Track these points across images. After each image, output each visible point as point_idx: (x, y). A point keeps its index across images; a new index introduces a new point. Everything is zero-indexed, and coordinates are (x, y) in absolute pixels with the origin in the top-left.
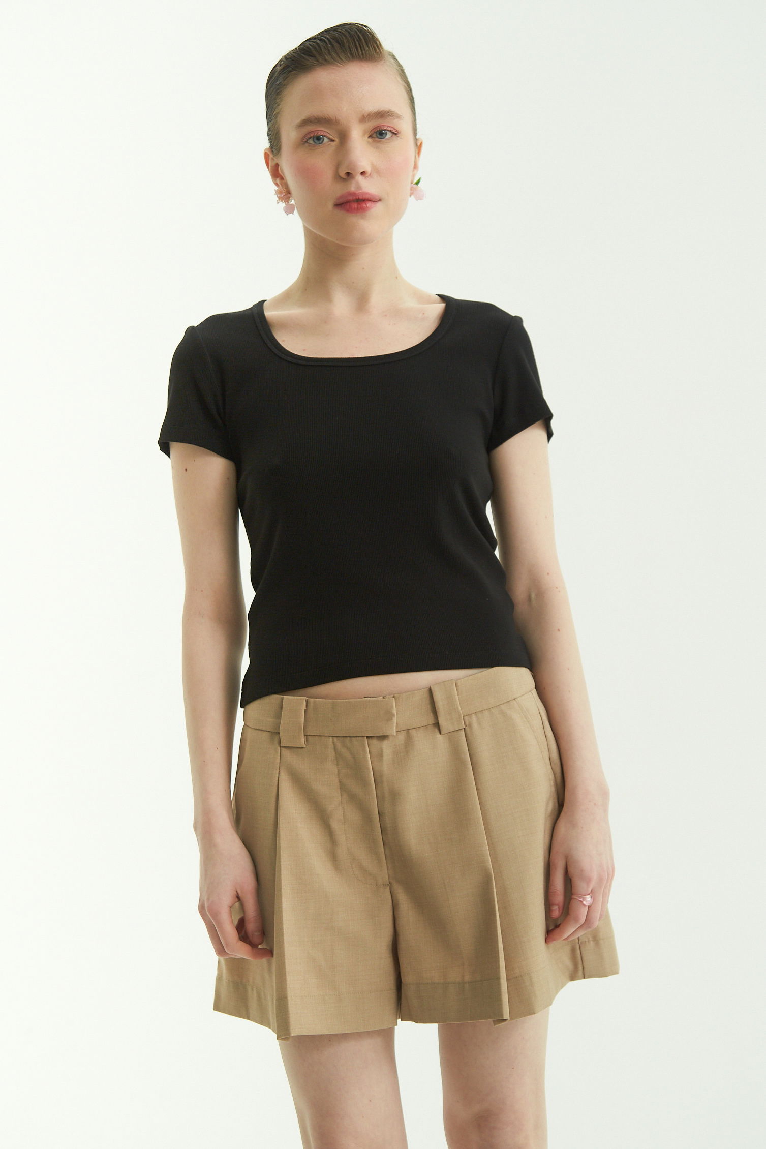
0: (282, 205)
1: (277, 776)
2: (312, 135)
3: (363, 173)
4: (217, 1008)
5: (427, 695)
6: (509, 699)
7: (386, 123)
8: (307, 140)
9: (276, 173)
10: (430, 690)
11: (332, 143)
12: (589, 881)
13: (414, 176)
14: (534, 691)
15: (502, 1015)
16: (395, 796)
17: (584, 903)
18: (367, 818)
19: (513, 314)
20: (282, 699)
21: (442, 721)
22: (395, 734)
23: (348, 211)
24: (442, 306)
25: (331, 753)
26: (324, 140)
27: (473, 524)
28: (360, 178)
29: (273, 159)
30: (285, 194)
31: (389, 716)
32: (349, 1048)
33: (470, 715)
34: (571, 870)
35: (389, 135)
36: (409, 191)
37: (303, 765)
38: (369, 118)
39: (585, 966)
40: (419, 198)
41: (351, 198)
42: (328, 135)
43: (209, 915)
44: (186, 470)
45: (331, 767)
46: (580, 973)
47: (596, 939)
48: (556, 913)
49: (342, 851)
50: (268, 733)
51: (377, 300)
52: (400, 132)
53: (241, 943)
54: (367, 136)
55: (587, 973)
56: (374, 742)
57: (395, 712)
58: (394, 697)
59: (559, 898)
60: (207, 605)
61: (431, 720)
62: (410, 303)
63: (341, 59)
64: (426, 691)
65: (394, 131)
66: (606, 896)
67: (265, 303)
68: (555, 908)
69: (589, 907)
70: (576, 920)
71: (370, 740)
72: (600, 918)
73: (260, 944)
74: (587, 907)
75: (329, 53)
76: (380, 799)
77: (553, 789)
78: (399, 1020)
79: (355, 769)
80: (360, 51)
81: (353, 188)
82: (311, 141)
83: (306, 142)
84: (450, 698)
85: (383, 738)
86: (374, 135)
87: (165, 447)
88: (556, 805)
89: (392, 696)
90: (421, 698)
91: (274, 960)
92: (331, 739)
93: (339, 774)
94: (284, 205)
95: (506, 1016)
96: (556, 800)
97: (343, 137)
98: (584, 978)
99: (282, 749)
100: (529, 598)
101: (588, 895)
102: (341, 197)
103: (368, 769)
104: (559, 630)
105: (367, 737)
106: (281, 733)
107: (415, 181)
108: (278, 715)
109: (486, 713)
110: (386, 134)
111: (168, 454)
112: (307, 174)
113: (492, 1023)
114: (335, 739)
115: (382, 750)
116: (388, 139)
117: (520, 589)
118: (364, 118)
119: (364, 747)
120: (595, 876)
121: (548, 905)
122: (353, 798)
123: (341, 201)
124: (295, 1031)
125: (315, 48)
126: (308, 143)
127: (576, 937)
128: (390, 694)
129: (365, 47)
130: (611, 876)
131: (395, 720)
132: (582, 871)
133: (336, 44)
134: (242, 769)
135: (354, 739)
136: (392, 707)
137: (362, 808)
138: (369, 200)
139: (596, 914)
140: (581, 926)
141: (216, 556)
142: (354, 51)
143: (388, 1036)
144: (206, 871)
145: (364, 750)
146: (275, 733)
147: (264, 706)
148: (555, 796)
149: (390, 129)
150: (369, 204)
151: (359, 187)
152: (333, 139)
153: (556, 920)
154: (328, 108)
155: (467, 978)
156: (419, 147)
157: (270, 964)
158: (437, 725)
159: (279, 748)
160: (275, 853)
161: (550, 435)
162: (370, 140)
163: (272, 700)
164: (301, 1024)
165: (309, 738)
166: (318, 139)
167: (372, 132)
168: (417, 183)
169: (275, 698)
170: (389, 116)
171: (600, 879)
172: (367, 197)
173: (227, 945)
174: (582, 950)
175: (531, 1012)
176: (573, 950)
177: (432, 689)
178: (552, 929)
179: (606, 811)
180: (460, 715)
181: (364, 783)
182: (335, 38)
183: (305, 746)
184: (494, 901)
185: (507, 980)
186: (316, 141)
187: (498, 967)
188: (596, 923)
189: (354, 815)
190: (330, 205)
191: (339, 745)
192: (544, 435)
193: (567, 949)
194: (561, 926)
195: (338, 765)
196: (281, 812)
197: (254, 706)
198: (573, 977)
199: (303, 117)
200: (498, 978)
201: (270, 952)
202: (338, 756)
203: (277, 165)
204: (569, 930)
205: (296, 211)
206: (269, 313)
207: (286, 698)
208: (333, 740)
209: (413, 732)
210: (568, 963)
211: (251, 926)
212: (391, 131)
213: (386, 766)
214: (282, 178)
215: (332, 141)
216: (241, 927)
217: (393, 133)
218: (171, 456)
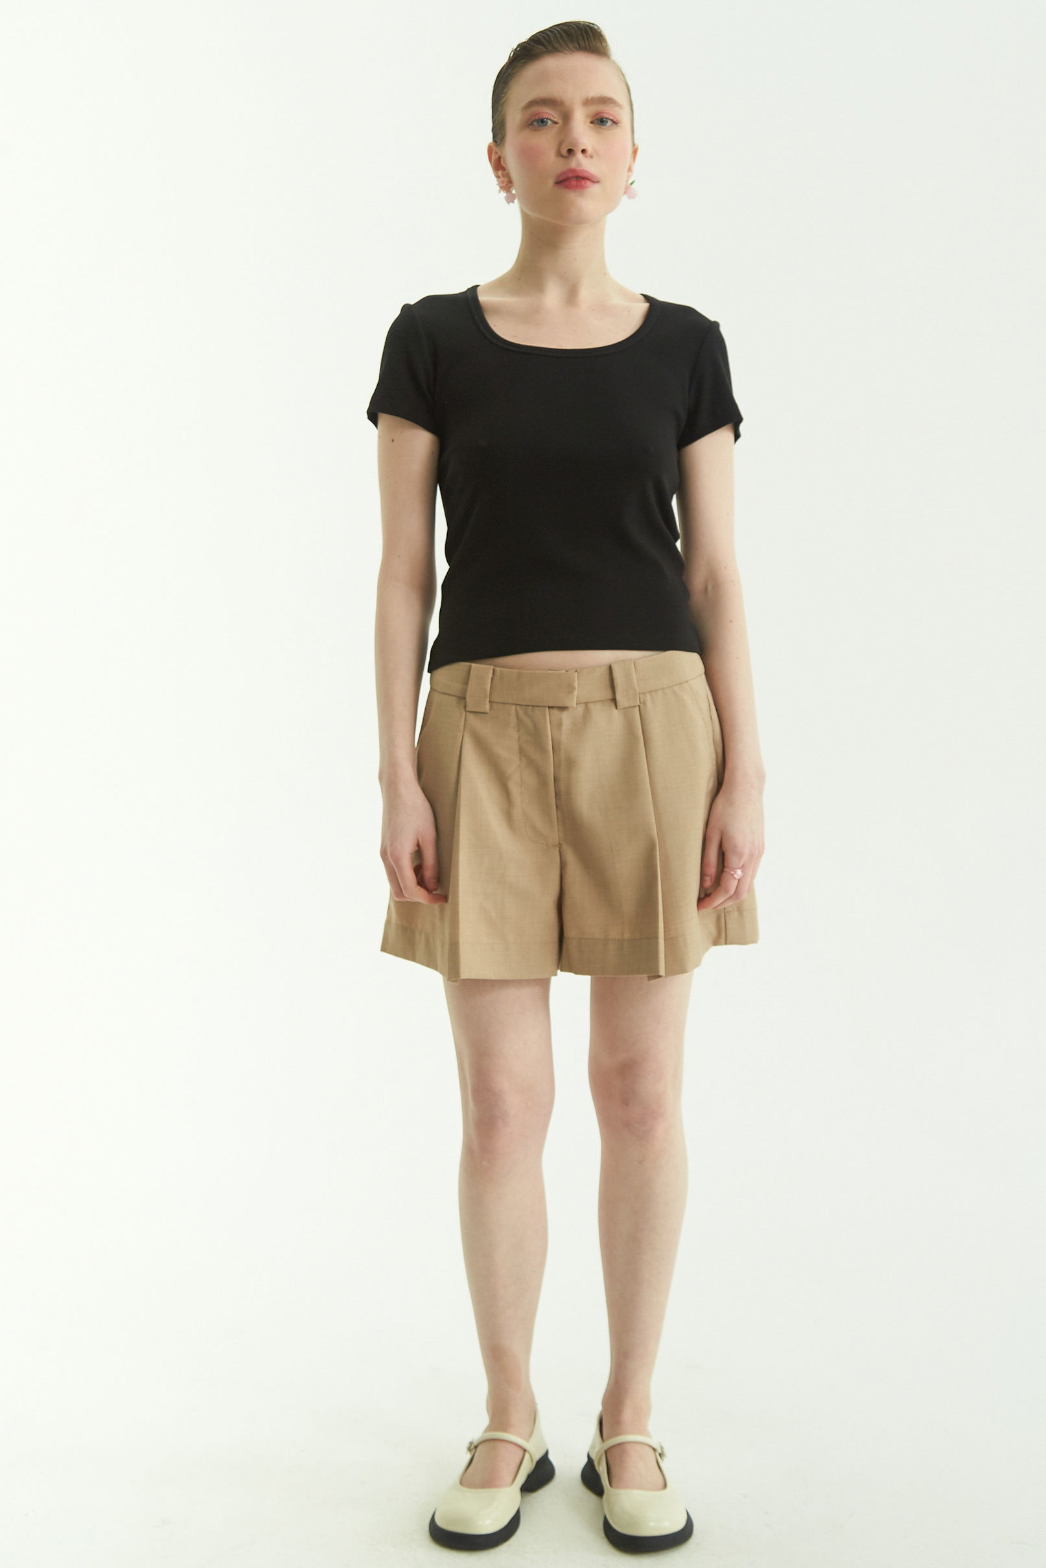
0: (503, 194)
1: (461, 737)
2: (537, 117)
3: (583, 151)
4: (384, 949)
5: (607, 672)
6: (682, 681)
7: (609, 111)
8: (533, 122)
9: (498, 165)
10: (610, 668)
11: (557, 125)
12: (741, 856)
13: (629, 177)
14: (704, 676)
15: (658, 971)
16: (571, 764)
17: (735, 876)
18: (543, 782)
19: (712, 319)
20: (470, 667)
21: (619, 697)
22: (575, 706)
23: (567, 187)
24: (646, 306)
25: (513, 720)
26: (547, 122)
27: (659, 516)
28: (580, 155)
29: (496, 153)
30: (507, 184)
31: (571, 688)
32: (511, 993)
33: (644, 694)
34: (725, 845)
35: (609, 123)
36: (623, 191)
37: (486, 729)
38: (592, 103)
39: (728, 934)
40: (632, 197)
41: (571, 175)
42: (552, 118)
43: (390, 858)
44: (393, 441)
45: (513, 733)
46: (723, 940)
47: (740, 910)
48: (708, 883)
49: (517, 812)
50: (455, 698)
51: (586, 294)
52: (619, 123)
53: (419, 887)
54: (589, 120)
55: (728, 940)
56: (555, 712)
57: (576, 685)
58: (576, 671)
59: (712, 870)
60: (405, 569)
61: (610, 696)
62: (617, 300)
63: (568, 47)
64: (605, 670)
65: (614, 120)
66: (754, 871)
67: (479, 288)
68: (708, 879)
69: (739, 880)
70: (727, 891)
71: (551, 710)
72: (748, 891)
73: (435, 890)
74: (737, 881)
75: (559, 42)
76: (557, 766)
77: (715, 768)
78: (559, 971)
79: (536, 736)
80: (587, 42)
81: (573, 166)
82: (535, 123)
83: (531, 124)
84: (628, 676)
85: (563, 709)
86: (596, 122)
87: (373, 416)
88: (716, 783)
89: (574, 670)
90: (601, 675)
91: (448, 906)
92: (514, 707)
93: (519, 738)
94: (505, 194)
95: (662, 972)
96: (716, 779)
97: (567, 117)
98: (726, 944)
99: (467, 713)
100: (706, 589)
101: (739, 868)
102: (562, 174)
103: (547, 736)
104: (731, 621)
105: (549, 707)
106: (467, 698)
107: (630, 182)
108: (466, 682)
109: (660, 693)
110: (607, 122)
111: (376, 424)
112: (528, 155)
113: (647, 979)
114: (518, 707)
115: (561, 720)
116: (609, 126)
117: (698, 580)
118: (587, 102)
119: (545, 715)
120: (746, 852)
121: (703, 875)
122: (531, 763)
123: (562, 178)
124: (466, 973)
125: (544, 38)
127: (722, 907)
128: (573, 669)
130: (760, 854)
131: (576, 693)
132: (735, 846)
134: (426, 729)
135: (536, 708)
136: (574, 680)
137: (540, 773)
138: (588, 179)
139: (745, 887)
140: (730, 897)
141: (414, 524)
142: (582, 43)
143: (544, 984)
144: (390, 819)
145: (545, 719)
146: (462, 698)
147: (452, 672)
148: (715, 774)
149: (611, 118)
150: (588, 183)
151: (579, 164)
152: (557, 120)
153: (707, 889)
154: (554, 90)
155: (627, 936)
156: (635, 152)
157: (442, 910)
158: (614, 700)
159: (464, 712)
160: (455, 809)
161: (737, 436)
162: (591, 125)
163: (460, 667)
164: (470, 969)
165: (494, 705)
166: (542, 121)
167: (595, 118)
168: (632, 184)
169: (463, 665)
170: (611, 103)
171: (751, 856)
172: (586, 175)
173: (405, 888)
174: (727, 918)
175: (683, 970)
176: (718, 918)
177: (612, 666)
178: (704, 897)
179: (761, 793)
180: (636, 692)
181: (541, 748)
182: (565, 31)
183: (489, 712)
184: (656, 866)
185: (665, 940)
186: (540, 123)
187: (657, 928)
188: (745, 896)
189: (531, 780)
190: (551, 182)
191: (521, 713)
192: (731, 436)
193: (714, 917)
194: (712, 895)
195: (519, 731)
196: (463, 772)
197: (443, 672)
198: (716, 942)
199: (530, 98)
200: (657, 938)
201: (445, 898)
202: (520, 722)
203: (500, 158)
204: (719, 900)
205: (516, 201)
206: (483, 298)
207: (474, 665)
208: (516, 708)
209: (591, 706)
210: (713, 930)
211: (429, 873)
212: (612, 120)
213: (564, 736)
214: (504, 169)
215: (556, 123)
216: (418, 870)
217: (613, 122)
218: (379, 426)
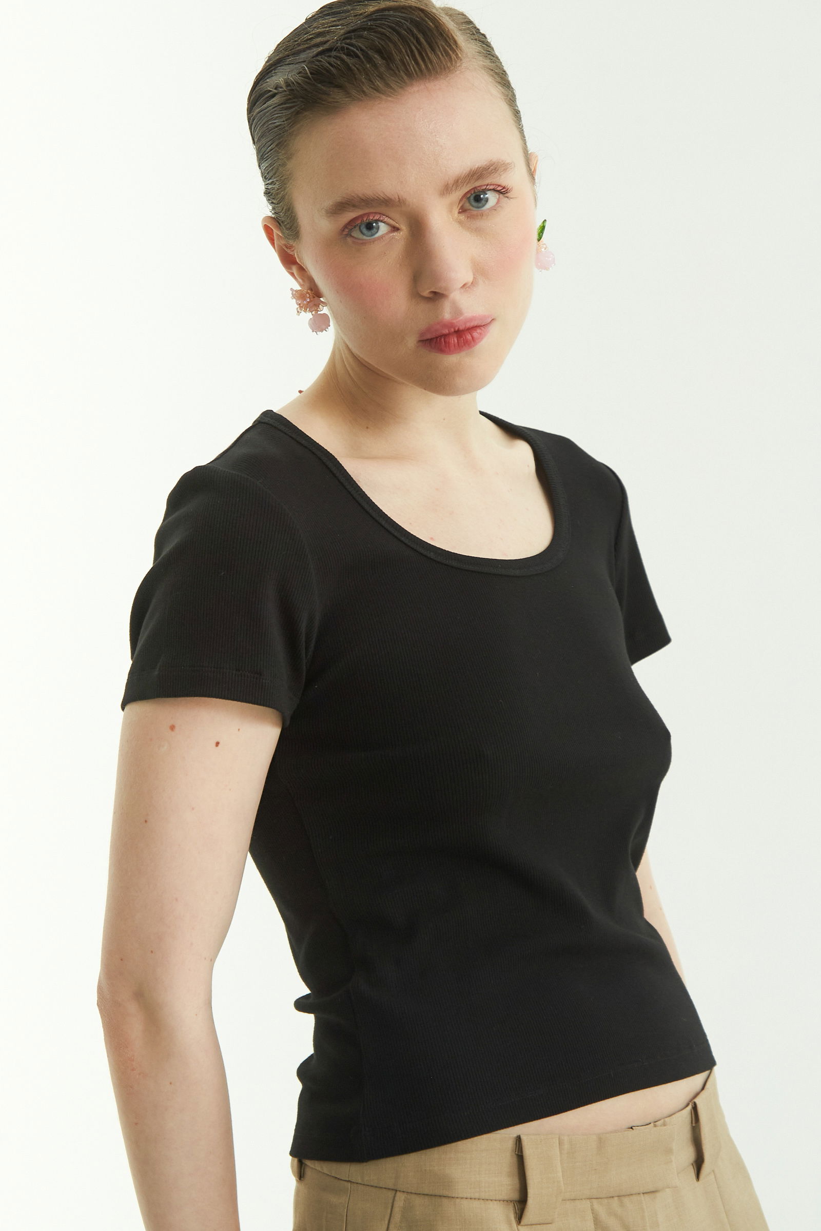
5: (689, 1117)
7: (485, 182)
8: (349, 231)
10: (695, 1111)
11: (396, 232)
21: (707, 1158)
23: (442, 349)
26: (379, 229)
29: (281, 237)
30: (310, 296)
31: (668, 1154)
35: (492, 197)
38: (457, 186)
41: (446, 331)
42: (387, 222)
44: (217, 744)
52: (511, 189)
54: (456, 211)
56: (648, 1199)
57: (674, 1146)
58: (670, 1123)
61: (692, 1158)
65: (499, 188)
81: (447, 314)
82: (355, 232)
83: (349, 234)
85: (656, 1192)
86: (467, 205)
90: (682, 1123)
92: (589, 1203)
97: (415, 220)
102: (427, 330)
105: (643, 1194)
110: (488, 197)
114: (595, 1202)
116: (494, 209)
118: (449, 188)
123: (427, 336)
126: (351, 236)
129: (430, 55)
131: (674, 1160)
133: (377, 58)
135: (626, 1199)
138: (475, 330)
149: (491, 188)
150: (476, 334)
151: (457, 311)
152: (397, 225)
159: (516, 1228)
162: (462, 217)
166: (369, 228)
170: (490, 170)
172: (469, 325)
177: (697, 1106)
183: (555, 1221)
186: (366, 230)
190: (410, 342)
212: (494, 191)
214: (301, 268)
215: (395, 229)
217: (499, 192)
